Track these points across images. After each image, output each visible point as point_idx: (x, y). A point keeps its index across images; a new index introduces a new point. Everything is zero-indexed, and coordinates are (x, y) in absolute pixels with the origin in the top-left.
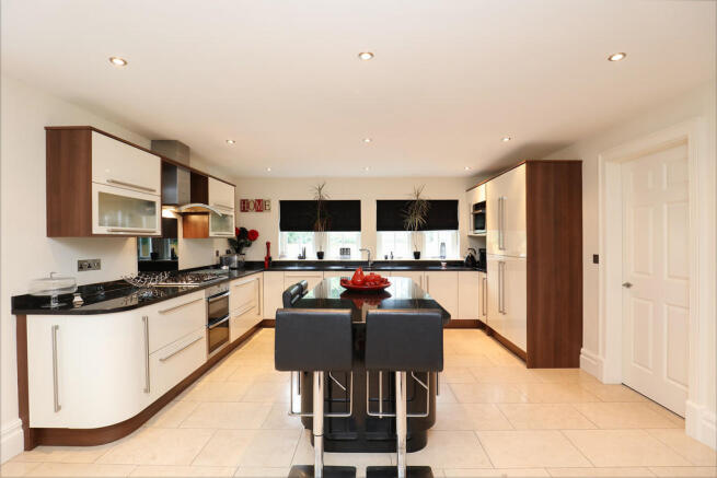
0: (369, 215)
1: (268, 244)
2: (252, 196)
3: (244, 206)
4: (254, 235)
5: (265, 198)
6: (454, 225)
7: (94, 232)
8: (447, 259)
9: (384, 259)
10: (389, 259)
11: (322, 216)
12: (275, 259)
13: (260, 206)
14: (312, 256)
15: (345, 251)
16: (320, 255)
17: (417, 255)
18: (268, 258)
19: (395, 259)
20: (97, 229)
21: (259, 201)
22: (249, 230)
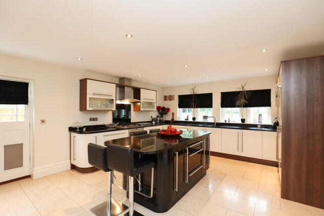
0: (217, 100)
1: (173, 114)
2: (168, 94)
3: (165, 98)
4: (168, 110)
5: (172, 95)
6: (268, 104)
7: (87, 109)
8: (262, 124)
9: (224, 122)
10: (227, 122)
11: (195, 102)
12: (175, 120)
13: (171, 98)
14: (191, 120)
15: (205, 117)
16: (194, 119)
17: (243, 120)
18: (173, 119)
19: (230, 122)
20: (88, 108)
21: (170, 96)
22: (166, 108)
